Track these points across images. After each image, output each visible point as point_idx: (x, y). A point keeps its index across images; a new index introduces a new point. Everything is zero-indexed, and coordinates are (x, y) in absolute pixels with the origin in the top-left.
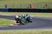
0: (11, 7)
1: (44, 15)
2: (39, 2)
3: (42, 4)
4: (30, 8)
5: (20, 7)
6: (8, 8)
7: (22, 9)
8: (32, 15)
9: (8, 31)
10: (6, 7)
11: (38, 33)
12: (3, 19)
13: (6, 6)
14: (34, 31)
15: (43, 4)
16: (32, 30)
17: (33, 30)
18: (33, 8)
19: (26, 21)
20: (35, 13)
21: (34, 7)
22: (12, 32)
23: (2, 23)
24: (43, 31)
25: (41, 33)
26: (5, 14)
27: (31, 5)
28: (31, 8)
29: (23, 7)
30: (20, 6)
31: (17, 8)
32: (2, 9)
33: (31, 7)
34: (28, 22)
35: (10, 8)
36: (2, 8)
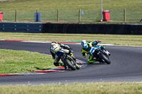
0: (51, 20)
1: (139, 41)
2: (126, 5)
3: (135, 11)
4: (102, 22)
5: (75, 21)
6: (42, 21)
7: (81, 25)
8: (108, 41)
9: (43, 86)
10: (37, 21)
11: (124, 91)
12: (28, 52)
13: (37, 16)
14: (113, 85)
15: (139, 12)
16: (106, 83)
17: (109, 83)
18: (111, 21)
19: (92, 60)
20: (115, 35)
21: (114, 19)
22: (52, 88)
23: (26, 63)
24: (138, 84)
25: (133, 91)
26: (34, 40)
27: (104, 13)
28: (104, 22)
29: (84, 20)
30: (76, 15)
31: (66, 22)
32: (25, 25)
33: (104, 20)
34: (98, 62)
35: (48, 21)
36: (26, 22)
